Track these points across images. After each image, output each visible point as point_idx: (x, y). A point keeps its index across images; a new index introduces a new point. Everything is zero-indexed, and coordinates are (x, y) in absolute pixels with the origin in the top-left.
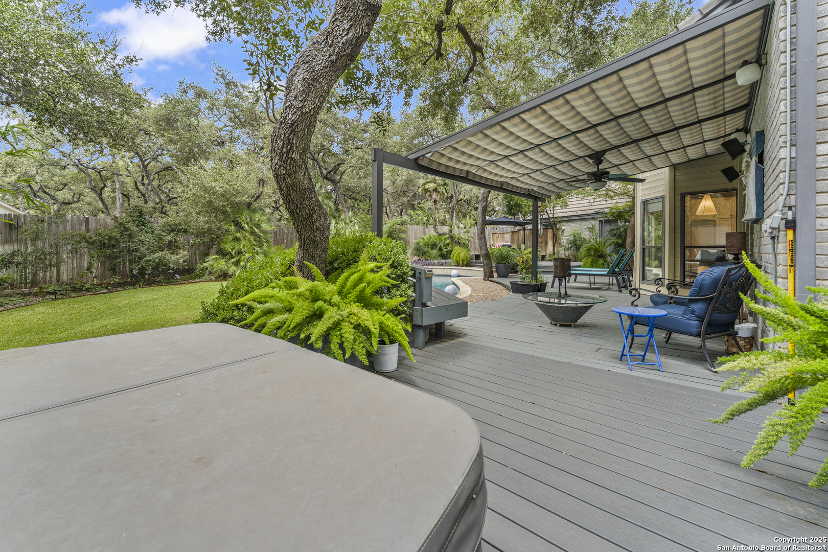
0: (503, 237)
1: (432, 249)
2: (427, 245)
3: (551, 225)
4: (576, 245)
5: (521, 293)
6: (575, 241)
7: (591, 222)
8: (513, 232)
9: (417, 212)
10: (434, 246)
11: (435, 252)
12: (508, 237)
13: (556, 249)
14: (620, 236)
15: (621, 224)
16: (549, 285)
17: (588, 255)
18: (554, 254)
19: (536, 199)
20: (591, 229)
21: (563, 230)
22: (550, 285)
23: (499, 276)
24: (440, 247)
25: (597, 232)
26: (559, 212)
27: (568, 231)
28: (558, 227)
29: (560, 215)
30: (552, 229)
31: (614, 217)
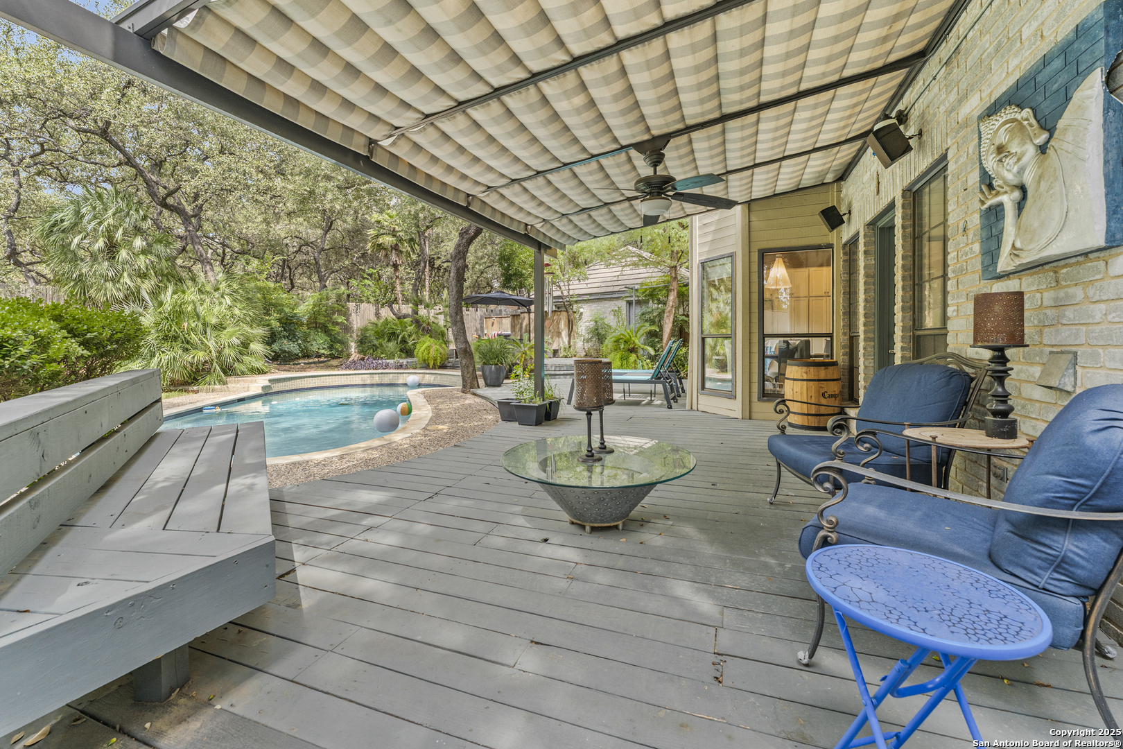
0: (500, 323)
1: (389, 340)
2: (379, 335)
3: (565, 307)
4: (598, 334)
5: (517, 421)
6: (597, 329)
7: (616, 302)
8: (514, 316)
9: (367, 282)
10: (392, 336)
11: (391, 346)
12: (507, 322)
13: (572, 341)
14: (652, 322)
15: (652, 305)
16: (564, 402)
17: (617, 349)
18: (570, 347)
19: (539, 249)
20: (617, 313)
21: (582, 313)
22: (566, 402)
23: (487, 385)
24: (404, 337)
25: (624, 316)
26: (577, 287)
27: (587, 315)
28: (575, 310)
29: (577, 292)
30: (567, 311)
31: (645, 296)
